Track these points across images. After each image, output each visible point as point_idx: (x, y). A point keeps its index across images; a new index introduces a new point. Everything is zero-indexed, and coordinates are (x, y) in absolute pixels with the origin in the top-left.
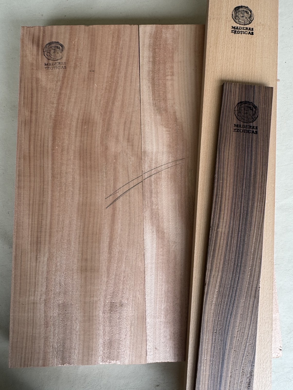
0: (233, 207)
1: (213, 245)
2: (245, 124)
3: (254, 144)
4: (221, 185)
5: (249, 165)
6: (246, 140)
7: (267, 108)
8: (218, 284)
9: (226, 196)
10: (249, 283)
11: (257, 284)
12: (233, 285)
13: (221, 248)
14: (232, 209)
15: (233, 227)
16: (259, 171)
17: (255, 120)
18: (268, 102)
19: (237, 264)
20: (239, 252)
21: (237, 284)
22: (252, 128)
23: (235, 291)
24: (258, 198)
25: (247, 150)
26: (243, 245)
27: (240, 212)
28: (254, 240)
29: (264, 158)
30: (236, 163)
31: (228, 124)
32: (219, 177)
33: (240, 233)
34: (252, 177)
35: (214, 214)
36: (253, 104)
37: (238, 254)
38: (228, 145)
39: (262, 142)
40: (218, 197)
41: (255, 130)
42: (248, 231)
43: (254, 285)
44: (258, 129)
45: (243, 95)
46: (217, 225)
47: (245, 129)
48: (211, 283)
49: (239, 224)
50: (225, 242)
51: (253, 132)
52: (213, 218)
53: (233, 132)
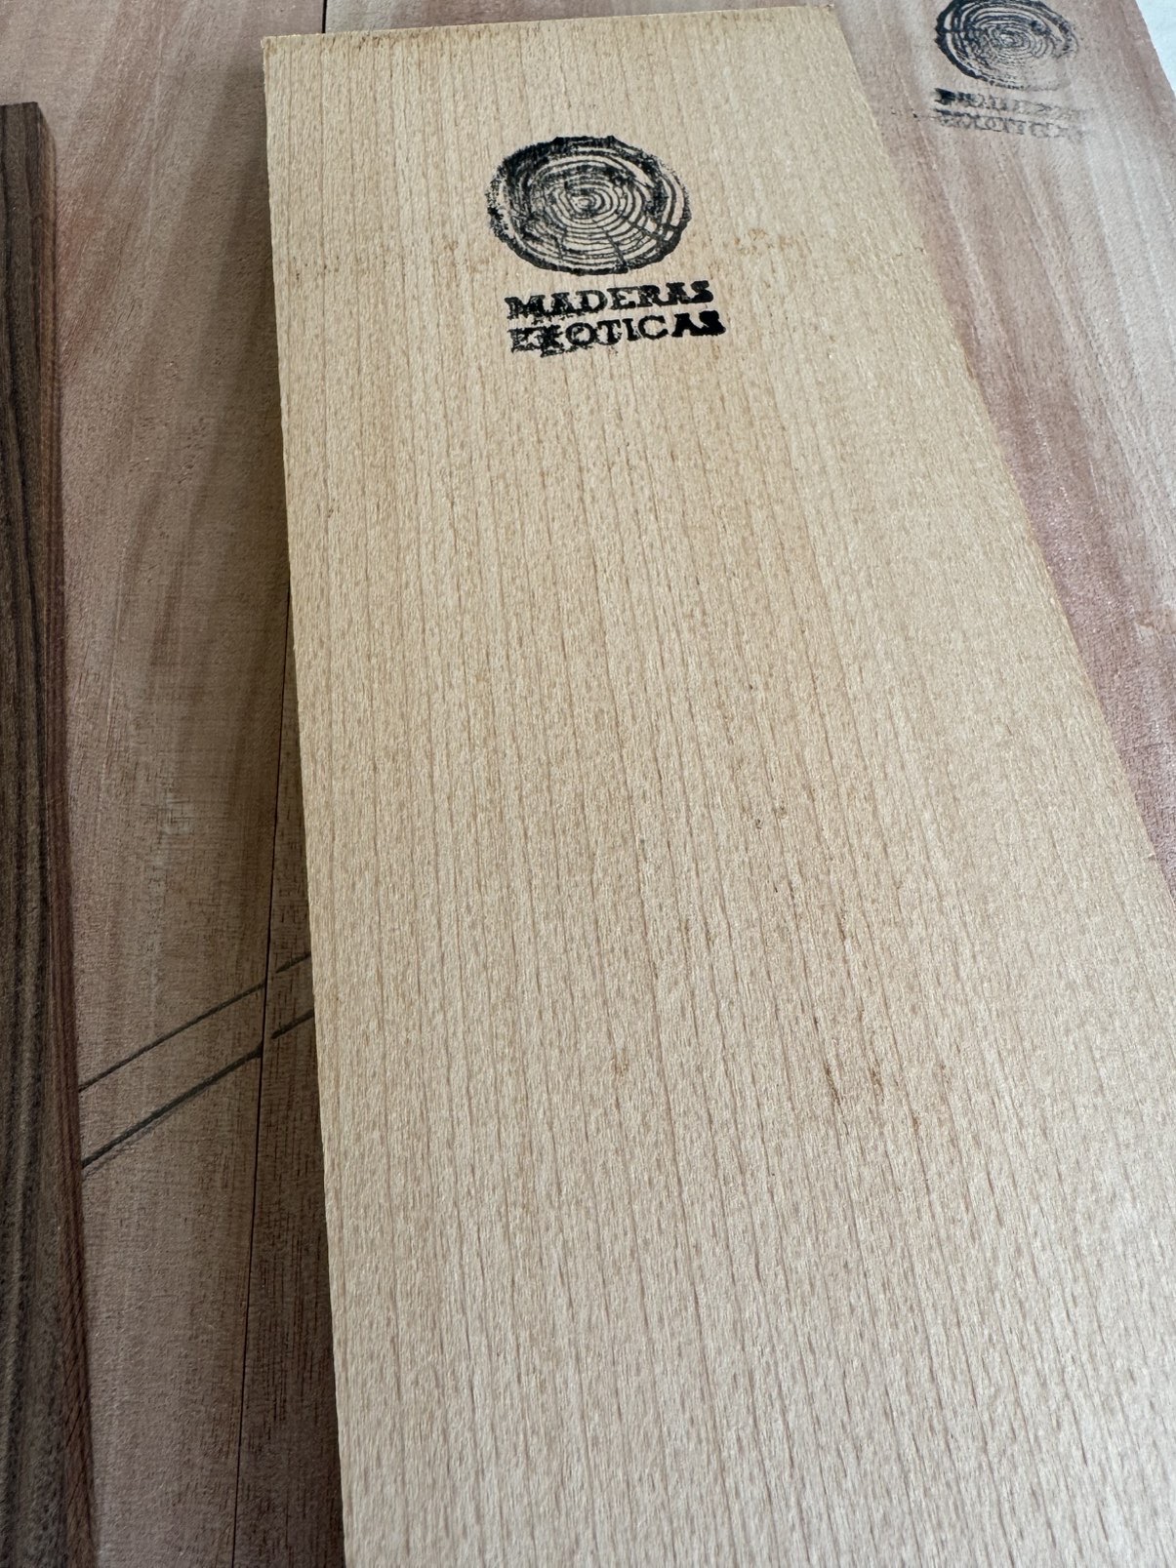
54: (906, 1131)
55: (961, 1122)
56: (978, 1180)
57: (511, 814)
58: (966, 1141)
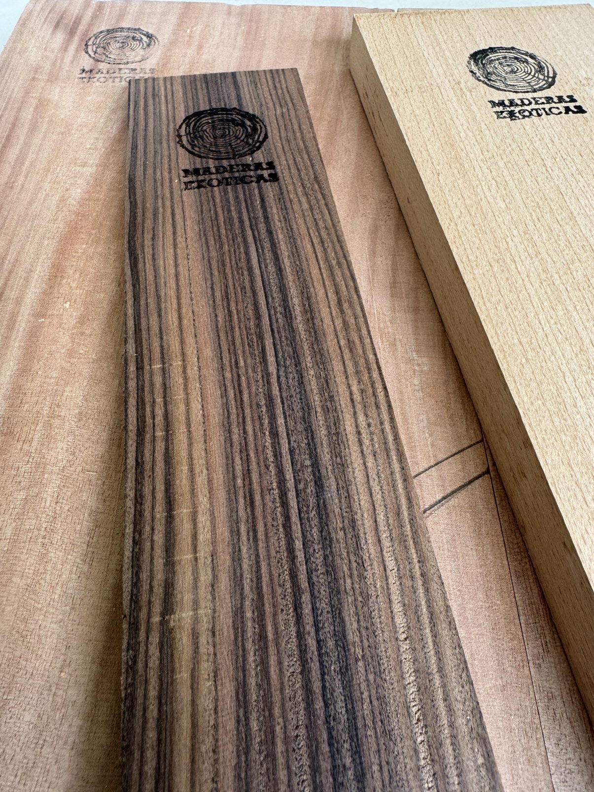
0: (238, 468)
2: (225, 163)
4: (158, 380)
7: (293, 114)
9: (189, 426)
14: (234, 477)
15: (259, 578)
17: (259, 148)
22: (252, 168)
24: (351, 394)
25: (249, 232)
27: (282, 482)
28: (399, 621)
30: (212, 284)
31: (159, 174)
32: (145, 351)
33: (306, 598)
34: (299, 318)
35: (137, 530)
40: (148, 437)
41: (266, 174)
42: (351, 576)
44: (278, 167)
45: (201, 96)
46: (159, 590)
47: (227, 175)
49: (291, 550)
51: (260, 178)
53: (184, 192)
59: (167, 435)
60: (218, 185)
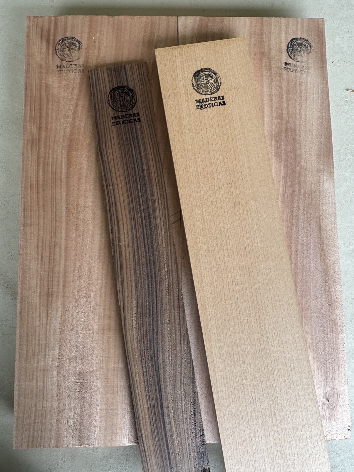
0: (132, 213)
1: (119, 262)
2: (124, 113)
3: (139, 134)
4: (112, 191)
5: (139, 160)
6: (129, 132)
7: (145, 89)
8: (134, 305)
9: (120, 203)
10: (169, 293)
11: (178, 291)
12: (152, 301)
13: (128, 264)
14: (131, 215)
15: (137, 236)
16: (152, 164)
17: (134, 106)
18: (145, 81)
19: (151, 276)
20: (150, 262)
21: (156, 299)
22: (132, 116)
23: (155, 307)
24: (158, 194)
25: (132, 143)
26: (153, 253)
27: (141, 216)
28: (164, 244)
29: (154, 147)
30: (123, 162)
31: (104, 119)
32: (108, 183)
33: (146, 240)
35: (112, 227)
36: (128, 87)
37: (149, 264)
38: (110, 143)
39: (148, 130)
40: (111, 206)
41: (136, 118)
42: (155, 236)
43: (175, 294)
44: (140, 115)
45: (114, 79)
46: (117, 239)
47: (125, 119)
48: (126, 306)
49: (143, 231)
50: (132, 255)
51: (135, 120)
52: (112, 232)
53: (113, 127)
54: (242, 209)
55: (248, 208)
56: (249, 214)
57: (199, 175)
58: (248, 210)
59: (116, 206)
60: (122, 124)
